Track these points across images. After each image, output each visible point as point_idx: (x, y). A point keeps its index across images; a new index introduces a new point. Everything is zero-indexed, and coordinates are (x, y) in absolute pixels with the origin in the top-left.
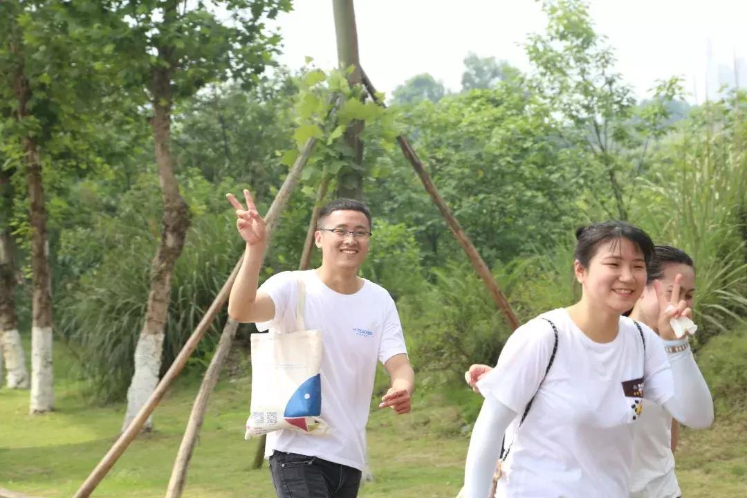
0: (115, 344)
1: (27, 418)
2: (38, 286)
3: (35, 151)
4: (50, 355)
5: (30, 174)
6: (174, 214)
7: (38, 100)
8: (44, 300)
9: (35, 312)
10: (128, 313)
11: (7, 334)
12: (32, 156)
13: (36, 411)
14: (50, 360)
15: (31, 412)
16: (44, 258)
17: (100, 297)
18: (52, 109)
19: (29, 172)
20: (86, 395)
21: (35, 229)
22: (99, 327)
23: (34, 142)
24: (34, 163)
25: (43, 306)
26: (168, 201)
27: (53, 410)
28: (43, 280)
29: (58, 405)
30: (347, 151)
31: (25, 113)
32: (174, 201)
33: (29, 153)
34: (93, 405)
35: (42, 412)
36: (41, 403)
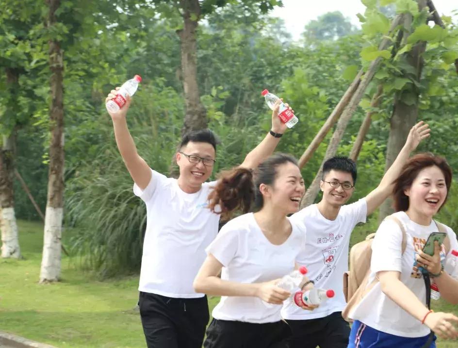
0: (114, 228)
1: (37, 286)
2: (54, 172)
3: (60, 54)
4: (60, 232)
5: (54, 74)
6: (195, 117)
7: (66, 9)
8: (58, 183)
9: (50, 194)
10: (126, 202)
11: (5, 210)
12: (57, 59)
13: (45, 280)
14: (59, 236)
15: (42, 280)
16: (60, 148)
17: (103, 185)
18: (77, 18)
19: (53, 72)
20: (85, 269)
21: (54, 122)
22: (101, 211)
23: (58, 45)
24: (57, 64)
25: (57, 189)
26: (191, 105)
27: (60, 280)
28: (58, 167)
29: (63, 277)
30: (409, 69)
31: (54, 19)
32: (196, 105)
33: (54, 55)
34: (92, 279)
35: (51, 281)
36: (50, 273)
